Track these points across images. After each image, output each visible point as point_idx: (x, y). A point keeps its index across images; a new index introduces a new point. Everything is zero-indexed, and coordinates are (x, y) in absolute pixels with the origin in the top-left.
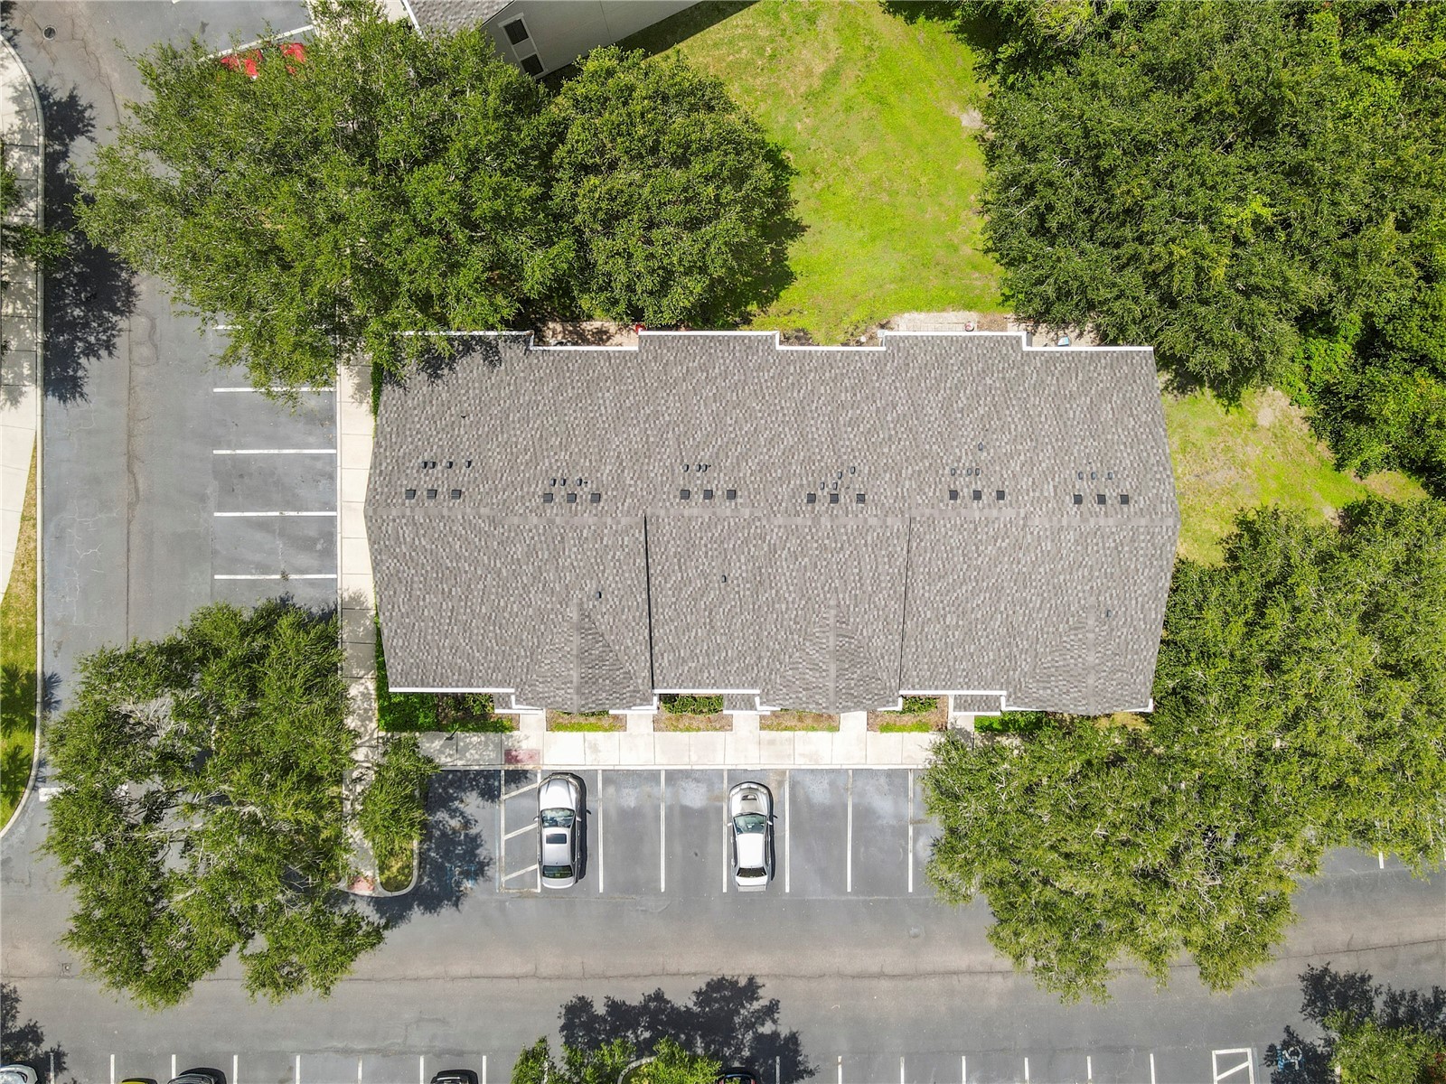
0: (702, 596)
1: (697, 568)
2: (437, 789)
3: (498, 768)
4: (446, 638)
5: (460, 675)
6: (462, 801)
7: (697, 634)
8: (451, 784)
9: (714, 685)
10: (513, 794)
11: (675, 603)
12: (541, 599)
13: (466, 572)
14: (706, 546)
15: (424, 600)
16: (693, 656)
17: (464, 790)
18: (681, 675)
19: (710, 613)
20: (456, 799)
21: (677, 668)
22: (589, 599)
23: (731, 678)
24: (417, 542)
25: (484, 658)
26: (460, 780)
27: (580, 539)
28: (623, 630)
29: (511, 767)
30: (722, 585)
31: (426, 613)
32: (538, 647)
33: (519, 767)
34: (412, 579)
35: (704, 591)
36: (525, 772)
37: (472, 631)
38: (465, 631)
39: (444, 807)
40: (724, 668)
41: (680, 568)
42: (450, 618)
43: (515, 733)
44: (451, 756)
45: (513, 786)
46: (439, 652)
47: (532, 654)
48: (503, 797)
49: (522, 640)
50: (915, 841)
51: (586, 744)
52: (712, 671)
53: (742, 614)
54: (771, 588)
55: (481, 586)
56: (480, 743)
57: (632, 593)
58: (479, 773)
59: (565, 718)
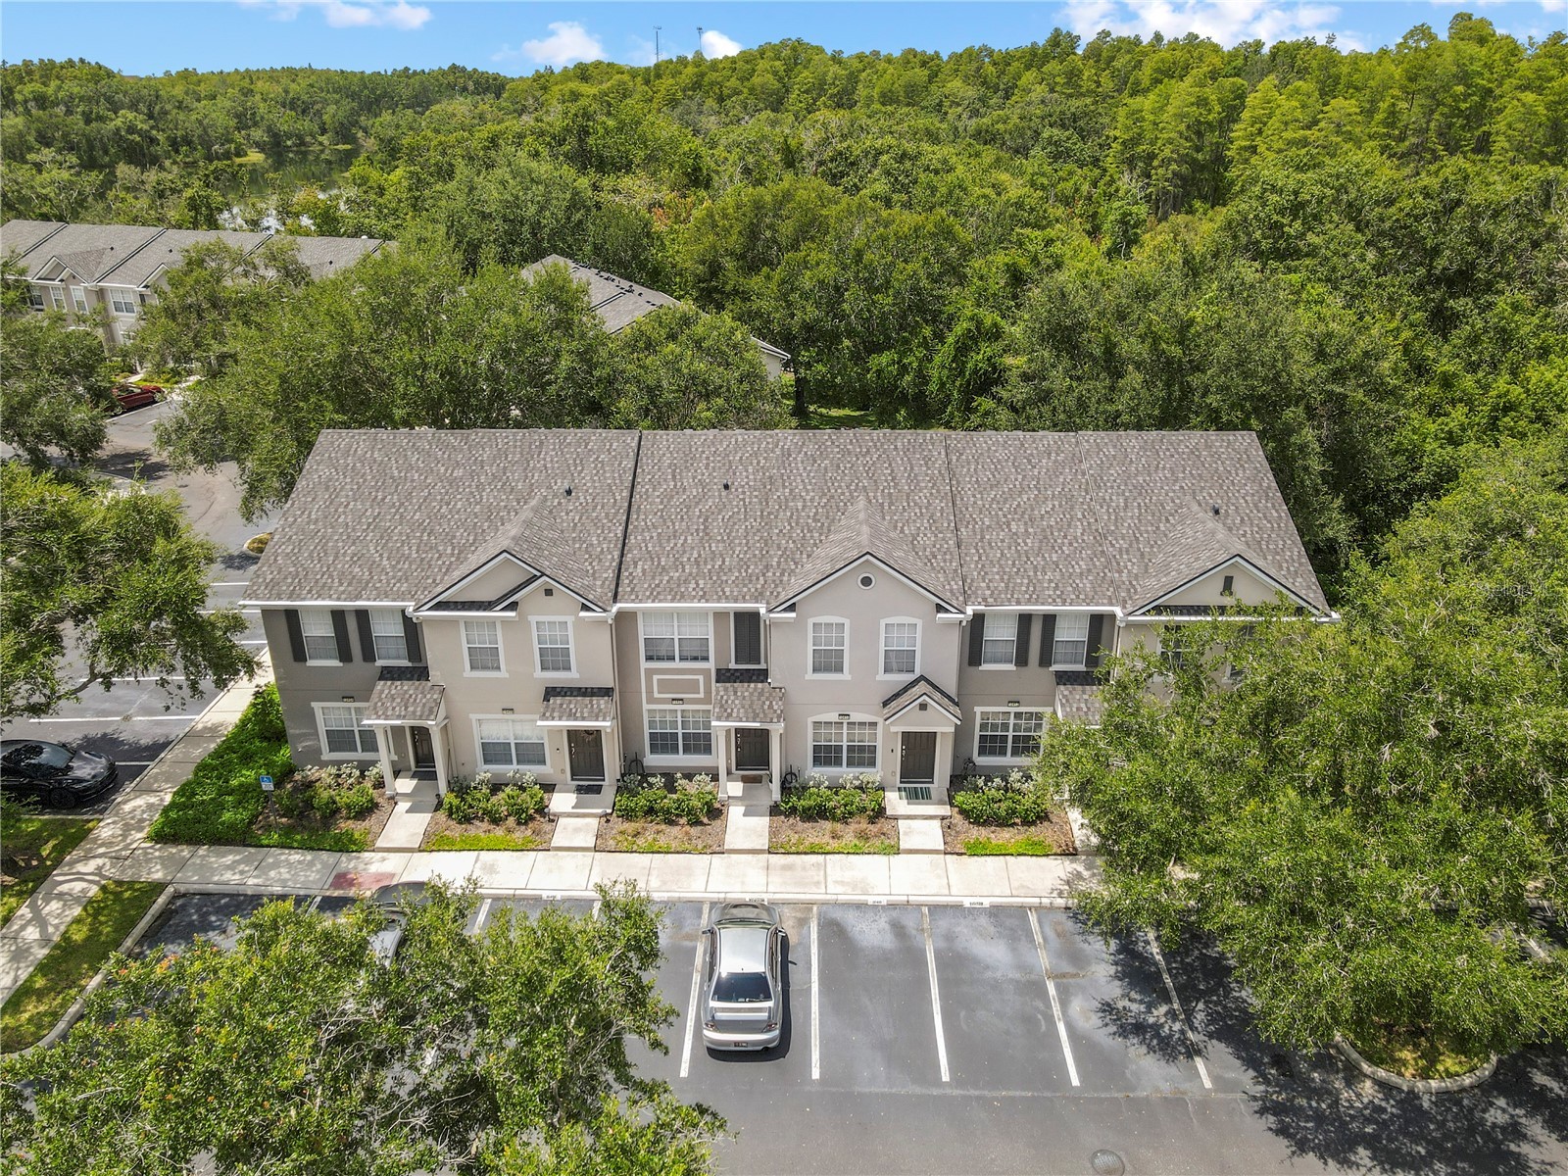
0: (697, 503)
1: (694, 478)
3: (315, 892)
4: (354, 543)
5: (349, 584)
6: (223, 932)
7: (686, 540)
8: (220, 910)
9: (702, 597)
11: (662, 511)
12: (495, 497)
13: (413, 481)
14: (707, 458)
15: (346, 506)
16: (677, 564)
18: (658, 586)
19: (706, 520)
20: (214, 928)
21: (653, 578)
22: (555, 496)
23: (727, 590)
25: (394, 567)
26: (238, 906)
27: (561, 444)
28: (590, 526)
29: (337, 893)
30: (724, 493)
31: (341, 520)
33: (351, 892)
34: (343, 487)
35: (701, 499)
37: (390, 538)
38: (382, 538)
39: (186, 939)
40: (719, 578)
41: (674, 477)
42: (369, 524)
43: (366, 855)
44: (243, 872)
46: (336, 557)
49: (454, 537)
50: (1064, 1004)
51: (478, 865)
52: (701, 582)
53: (746, 520)
54: (784, 487)
56: (300, 862)
57: (611, 490)
59: (456, 830)
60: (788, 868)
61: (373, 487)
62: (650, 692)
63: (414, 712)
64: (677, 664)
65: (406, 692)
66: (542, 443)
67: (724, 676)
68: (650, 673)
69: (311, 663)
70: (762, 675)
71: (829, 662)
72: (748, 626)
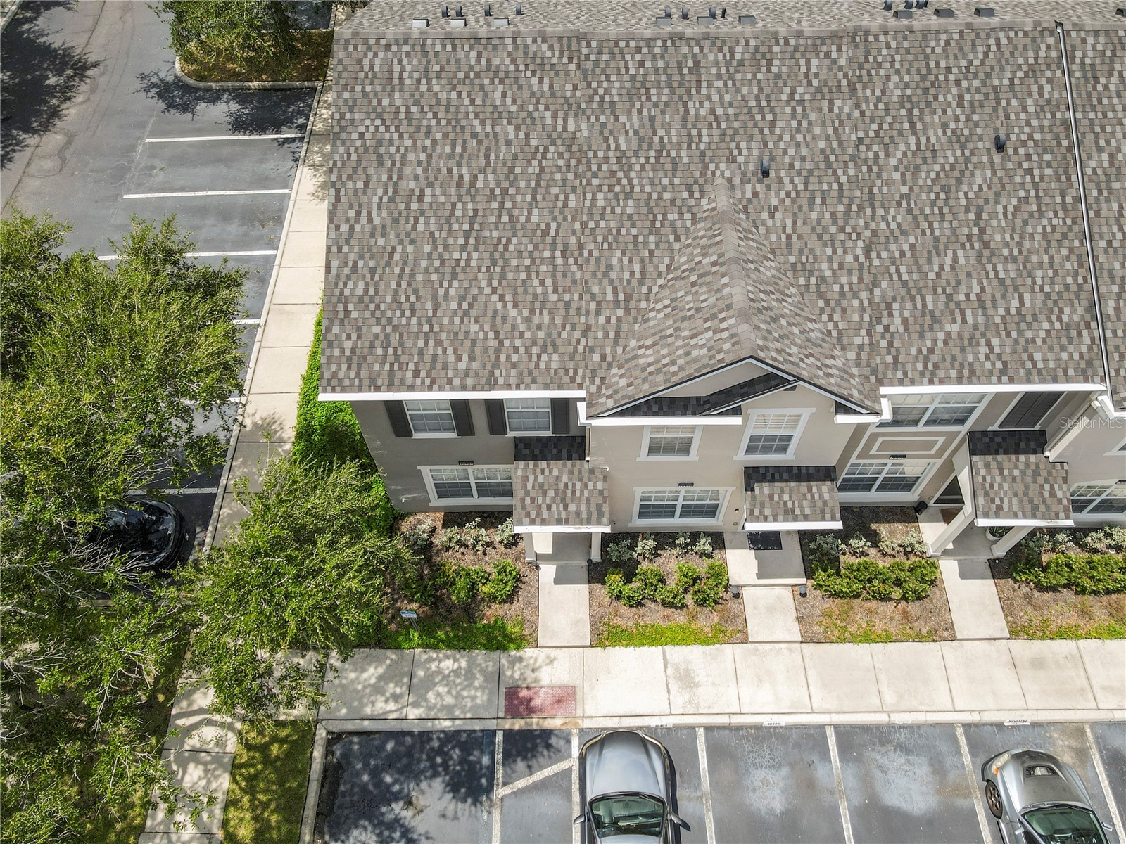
0: (959, 181)
1: (944, 126)
2: (358, 774)
3: (491, 725)
4: (454, 276)
5: (472, 358)
6: (409, 803)
7: (955, 258)
8: (390, 763)
9: (1003, 372)
10: (521, 784)
11: (907, 197)
12: (652, 182)
13: (508, 142)
14: (958, 83)
15: (421, 198)
16: (954, 310)
17: (417, 777)
18: (931, 351)
19: (979, 216)
20: (396, 797)
21: (922, 336)
22: (745, 179)
23: (1038, 357)
24: (424, 88)
25: (527, 320)
26: (409, 754)
27: (728, 64)
28: (813, 242)
29: (518, 724)
30: (997, 159)
31: (420, 227)
32: (641, 282)
33: (535, 722)
34: (403, 157)
35: (963, 171)
36: (546, 734)
37: (507, 262)
38: (494, 263)
39: (370, 818)
40: (1020, 333)
41: (913, 126)
42: (467, 235)
43: (529, 653)
44: (396, 698)
45: (521, 765)
46: (436, 306)
47: (628, 298)
48: (499, 792)
49: (610, 267)
51: (670, 671)
52: (995, 342)
53: (1042, 215)
54: (1100, 150)
55: (534, 169)
56: (456, 672)
57: (829, 165)
58: (451, 737)
59: (627, 617)
60: (1038, 663)
61: (451, 156)
62: (866, 451)
63: (578, 513)
64: (917, 428)
65: (558, 478)
66: (697, 63)
67: (979, 442)
68: (876, 436)
69: (416, 436)
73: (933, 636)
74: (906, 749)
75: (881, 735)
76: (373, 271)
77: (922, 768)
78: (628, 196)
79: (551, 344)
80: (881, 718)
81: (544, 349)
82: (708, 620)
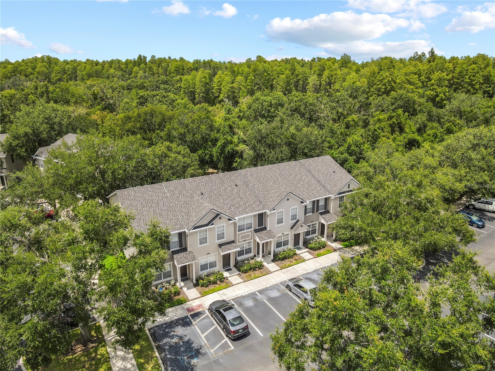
0: (233, 191)
1: (227, 185)
2: (159, 332)
3: (187, 315)
6: (175, 332)
7: (237, 200)
8: (166, 328)
10: (198, 320)
11: (226, 194)
13: (155, 199)
14: (226, 180)
17: (174, 327)
18: (240, 212)
19: (238, 194)
20: (171, 332)
22: (199, 195)
23: (256, 209)
26: (170, 325)
29: (192, 313)
30: (237, 187)
31: (144, 213)
32: (189, 212)
33: (196, 311)
35: (233, 189)
36: (199, 312)
37: (163, 215)
39: (167, 337)
41: (222, 186)
42: (154, 213)
43: (188, 303)
45: (196, 318)
47: (187, 214)
48: (194, 323)
49: (182, 211)
51: (220, 295)
52: (249, 208)
53: (247, 192)
56: (173, 310)
58: (179, 319)
59: (206, 289)
60: (287, 271)
61: (146, 203)
62: (239, 240)
63: (190, 260)
64: (245, 231)
65: (183, 256)
66: (184, 183)
67: (256, 231)
68: (239, 235)
70: (265, 228)
71: (280, 221)
72: (261, 217)
73: (267, 274)
74: (271, 290)
75: (266, 289)
76: (138, 221)
77: (276, 291)
78: (181, 201)
79: (176, 224)
80: (265, 287)
81: (175, 225)
82: (223, 285)
